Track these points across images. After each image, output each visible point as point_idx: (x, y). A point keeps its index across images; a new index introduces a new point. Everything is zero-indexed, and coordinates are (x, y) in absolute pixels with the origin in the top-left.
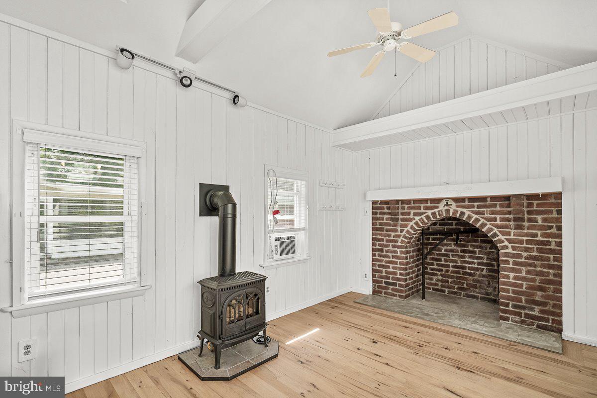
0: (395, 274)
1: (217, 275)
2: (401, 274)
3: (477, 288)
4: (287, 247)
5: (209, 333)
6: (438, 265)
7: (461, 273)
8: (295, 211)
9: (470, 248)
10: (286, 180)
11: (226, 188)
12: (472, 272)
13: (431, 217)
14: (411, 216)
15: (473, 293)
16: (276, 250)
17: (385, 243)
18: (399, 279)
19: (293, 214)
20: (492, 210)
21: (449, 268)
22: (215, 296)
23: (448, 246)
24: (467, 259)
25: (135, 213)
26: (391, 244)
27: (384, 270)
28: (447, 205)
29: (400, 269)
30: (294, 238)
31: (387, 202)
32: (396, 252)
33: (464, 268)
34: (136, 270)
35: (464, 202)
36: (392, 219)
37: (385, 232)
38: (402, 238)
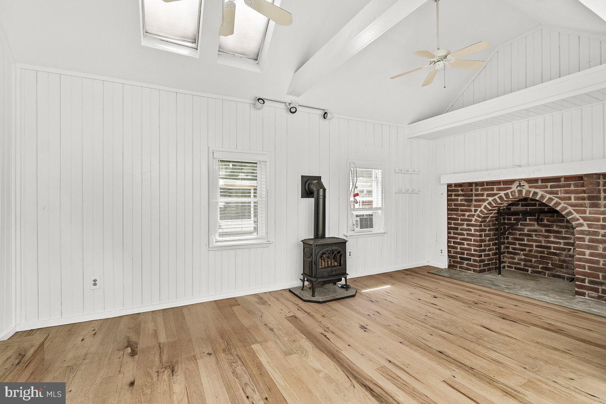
0: (470, 250)
1: (313, 238)
2: (475, 250)
3: (563, 268)
4: (366, 222)
5: (308, 274)
6: (520, 245)
7: (546, 252)
8: (373, 195)
9: (555, 228)
10: (365, 169)
11: (319, 178)
12: (558, 252)
13: (504, 197)
14: (485, 197)
15: (559, 273)
16: (357, 224)
17: (459, 222)
18: (473, 255)
19: (372, 197)
20: (566, 190)
21: (532, 247)
22: (312, 250)
23: (530, 226)
24: (552, 239)
25: (264, 196)
26: (466, 223)
27: (459, 246)
28: (520, 185)
29: (474, 245)
30: (372, 216)
31: (460, 185)
32: (470, 230)
33: (549, 248)
34: (264, 231)
35: (537, 183)
36: (466, 201)
37: (459, 212)
38: (475, 217)
